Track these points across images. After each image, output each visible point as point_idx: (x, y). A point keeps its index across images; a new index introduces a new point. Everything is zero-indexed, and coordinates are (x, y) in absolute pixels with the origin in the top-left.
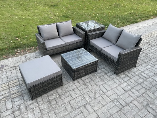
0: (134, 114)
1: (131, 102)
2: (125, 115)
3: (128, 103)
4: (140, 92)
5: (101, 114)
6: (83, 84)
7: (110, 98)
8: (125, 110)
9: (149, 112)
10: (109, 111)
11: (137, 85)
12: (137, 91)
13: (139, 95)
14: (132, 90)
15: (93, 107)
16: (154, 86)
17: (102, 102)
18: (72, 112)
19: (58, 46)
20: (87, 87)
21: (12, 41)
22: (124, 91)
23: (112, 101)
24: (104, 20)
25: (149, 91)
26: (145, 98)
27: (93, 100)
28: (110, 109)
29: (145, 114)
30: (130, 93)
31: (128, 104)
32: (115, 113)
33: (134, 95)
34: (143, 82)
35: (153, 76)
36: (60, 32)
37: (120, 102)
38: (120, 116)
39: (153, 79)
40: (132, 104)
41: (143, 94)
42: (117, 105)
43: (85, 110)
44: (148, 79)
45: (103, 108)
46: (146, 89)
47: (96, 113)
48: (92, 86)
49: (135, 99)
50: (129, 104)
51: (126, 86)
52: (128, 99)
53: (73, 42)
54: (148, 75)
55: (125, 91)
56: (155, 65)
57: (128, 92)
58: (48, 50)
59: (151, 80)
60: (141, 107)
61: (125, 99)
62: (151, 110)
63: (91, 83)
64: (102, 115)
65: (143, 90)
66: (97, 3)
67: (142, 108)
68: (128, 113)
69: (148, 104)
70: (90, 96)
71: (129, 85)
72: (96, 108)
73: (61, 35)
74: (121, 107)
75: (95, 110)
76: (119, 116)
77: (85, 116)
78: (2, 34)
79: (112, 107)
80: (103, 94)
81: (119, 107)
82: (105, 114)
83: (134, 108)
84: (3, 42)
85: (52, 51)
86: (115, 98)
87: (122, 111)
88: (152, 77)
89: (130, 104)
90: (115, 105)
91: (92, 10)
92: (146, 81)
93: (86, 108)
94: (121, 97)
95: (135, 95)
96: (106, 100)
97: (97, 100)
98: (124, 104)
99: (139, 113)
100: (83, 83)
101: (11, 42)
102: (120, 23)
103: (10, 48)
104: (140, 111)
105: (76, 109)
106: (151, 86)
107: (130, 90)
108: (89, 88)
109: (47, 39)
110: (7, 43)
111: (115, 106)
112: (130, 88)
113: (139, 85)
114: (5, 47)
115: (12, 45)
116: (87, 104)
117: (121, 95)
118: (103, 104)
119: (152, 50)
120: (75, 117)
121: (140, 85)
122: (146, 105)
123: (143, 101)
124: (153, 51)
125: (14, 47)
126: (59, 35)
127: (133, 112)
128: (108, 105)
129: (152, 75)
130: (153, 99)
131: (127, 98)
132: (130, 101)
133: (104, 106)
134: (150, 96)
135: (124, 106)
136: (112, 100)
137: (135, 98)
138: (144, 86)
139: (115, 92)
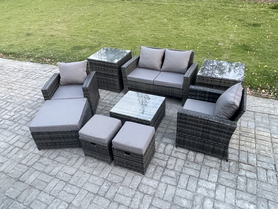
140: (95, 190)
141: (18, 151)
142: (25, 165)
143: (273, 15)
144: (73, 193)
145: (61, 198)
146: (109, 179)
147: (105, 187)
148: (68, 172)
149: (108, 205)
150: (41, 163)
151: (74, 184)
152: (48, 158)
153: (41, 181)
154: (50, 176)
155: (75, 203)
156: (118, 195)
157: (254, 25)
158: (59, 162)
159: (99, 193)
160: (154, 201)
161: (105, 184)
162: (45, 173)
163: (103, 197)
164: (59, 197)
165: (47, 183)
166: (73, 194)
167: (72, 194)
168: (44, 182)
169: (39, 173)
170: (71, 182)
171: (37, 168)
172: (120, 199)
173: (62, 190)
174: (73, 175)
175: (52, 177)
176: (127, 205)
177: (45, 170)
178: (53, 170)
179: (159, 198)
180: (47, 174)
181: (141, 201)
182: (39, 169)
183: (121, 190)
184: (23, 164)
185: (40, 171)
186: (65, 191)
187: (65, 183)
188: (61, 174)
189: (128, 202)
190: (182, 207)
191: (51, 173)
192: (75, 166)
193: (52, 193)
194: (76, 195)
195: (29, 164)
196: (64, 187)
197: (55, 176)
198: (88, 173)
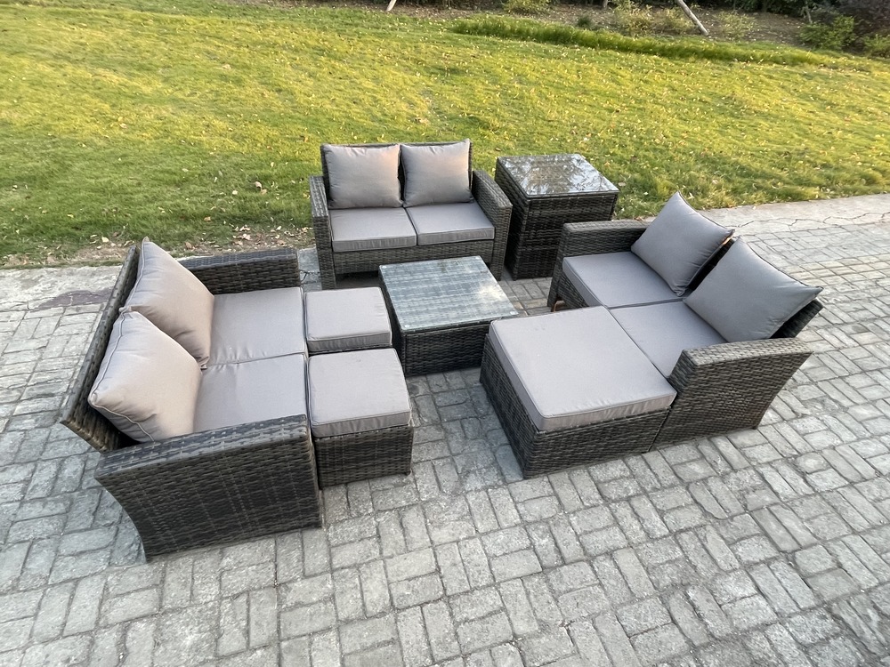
0: (597, 607)
1: (610, 554)
2: (556, 600)
3: (591, 551)
4: (670, 518)
5: (455, 565)
6: (434, 424)
7: (521, 508)
8: (566, 578)
9: (674, 622)
10: (495, 562)
11: (672, 486)
12: (658, 511)
13: (658, 534)
14: (635, 503)
15: (431, 528)
16: (750, 513)
17: (477, 517)
18: (342, 522)
19: (383, 240)
20: (446, 440)
21: (235, 192)
22: (598, 496)
23: (525, 525)
24: (644, 165)
25: (717, 529)
26: (679, 554)
27: (446, 498)
28: (499, 553)
29: (650, 622)
30: (623, 511)
31: (590, 559)
32: (515, 578)
33: (636, 527)
34: (705, 480)
35: (769, 463)
36: (409, 185)
37: (557, 538)
38: (532, 596)
39: (762, 477)
40: (608, 564)
41: (682, 531)
42: (539, 549)
43: (394, 528)
44: (735, 471)
45: (471, 542)
46: (706, 513)
47: (435, 556)
48: (466, 437)
49: (630, 545)
50: (594, 558)
51: (615, 479)
52: (603, 536)
53: (450, 235)
54: (744, 455)
55: (603, 497)
56: (804, 416)
57: (612, 505)
58: (336, 249)
59: (748, 478)
60: (642, 585)
61: (586, 533)
62: (684, 616)
63: (466, 425)
64: (454, 569)
65: (691, 517)
66: (646, 82)
67: (648, 590)
68: (574, 593)
69: (685, 582)
70: (437, 480)
71: (633, 476)
72: (441, 535)
73: (412, 197)
74: (551, 559)
75: (435, 540)
76: (528, 594)
77: (386, 553)
78: (213, 157)
79: (512, 547)
80: (499, 486)
81: (543, 558)
82: (472, 570)
83: (613, 582)
84: (203, 189)
85: (356, 257)
86: (545, 516)
87: (547, 581)
88: (761, 470)
89: (601, 558)
90: (532, 547)
91: (611, 111)
92: (723, 477)
93: (401, 524)
94: (573, 519)
95: (642, 528)
96: (499, 514)
97: (460, 503)
98: (571, 550)
99: (623, 611)
100: (435, 417)
101: (230, 194)
102: (719, 188)
103: (218, 218)
104: (631, 602)
105: (360, 515)
106: (735, 507)
107: (628, 499)
108: (453, 444)
109: (349, 204)
110: (218, 196)
111: (528, 548)
112: (632, 492)
113: (682, 490)
114: (203, 208)
115: (230, 207)
116: (415, 508)
117: (579, 510)
118: (479, 525)
119: (818, 344)
120: (344, 544)
121: (687, 488)
122: (674, 585)
123: (669, 562)
124: (828, 347)
125: (234, 217)
126: (402, 198)
127: (597, 598)
128: (501, 536)
129: (765, 460)
130: (720, 569)
131: (598, 530)
132: (602, 547)
133: (480, 535)
134: (712, 551)
135: (568, 561)
136: (529, 523)
137: (634, 539)
138: (702, 496)
139: (557, 490)
140: (530, 564)
141: (158, 629)
142: (250, 649)
143: (471, 48)
144: (490, 609)
145: (478, 645)
146: (529, 519)
147: (544, 543)
148: (414, 571)
149: (591, 572)
150: (299, 605)
151: (467, 587)
152: (305, 576)
153: (365, 649)
154: (375, 617)
155: (522, 628)
156: (586, 537)
157: (454, 71)
158: (356, 566)
159: (545, 563)
160: (655, 501)
161: (534, 535)
162: (348, 622)
163: (565, 564)
164: (471, 647)
165: (392, 642)
166: (495, 613)
167: (490, 614)
168: (380, 645)
169: (332, 635)
170: (453, 588)
171: (306, 627)
172: (598, 542)
173: (457, 624)
174: (438, 570)
175: (390, 617)
176: (625, 543)
177: (342, 616)
178: (368, 597)
179: (655, 489)
180: (360, 619)
181: (636, 515)
182: (318, 626)
183: (579, 523)
184: (236, 654)
185: (329, 629)
186: (466, 620)
187: (442, 605)
188: (402, 589)
189: (619, 537)
190: (702, 480)
191: (370, 608)
192: (416, 546)
193: (439, 653)
194: (503, 609)
195: (257, 637)
196: (451, 614)
197: (394, 608)
198: (470, 538)
